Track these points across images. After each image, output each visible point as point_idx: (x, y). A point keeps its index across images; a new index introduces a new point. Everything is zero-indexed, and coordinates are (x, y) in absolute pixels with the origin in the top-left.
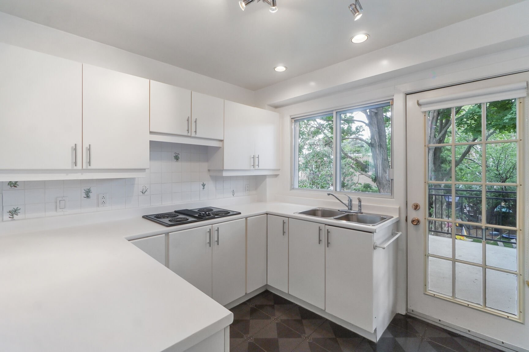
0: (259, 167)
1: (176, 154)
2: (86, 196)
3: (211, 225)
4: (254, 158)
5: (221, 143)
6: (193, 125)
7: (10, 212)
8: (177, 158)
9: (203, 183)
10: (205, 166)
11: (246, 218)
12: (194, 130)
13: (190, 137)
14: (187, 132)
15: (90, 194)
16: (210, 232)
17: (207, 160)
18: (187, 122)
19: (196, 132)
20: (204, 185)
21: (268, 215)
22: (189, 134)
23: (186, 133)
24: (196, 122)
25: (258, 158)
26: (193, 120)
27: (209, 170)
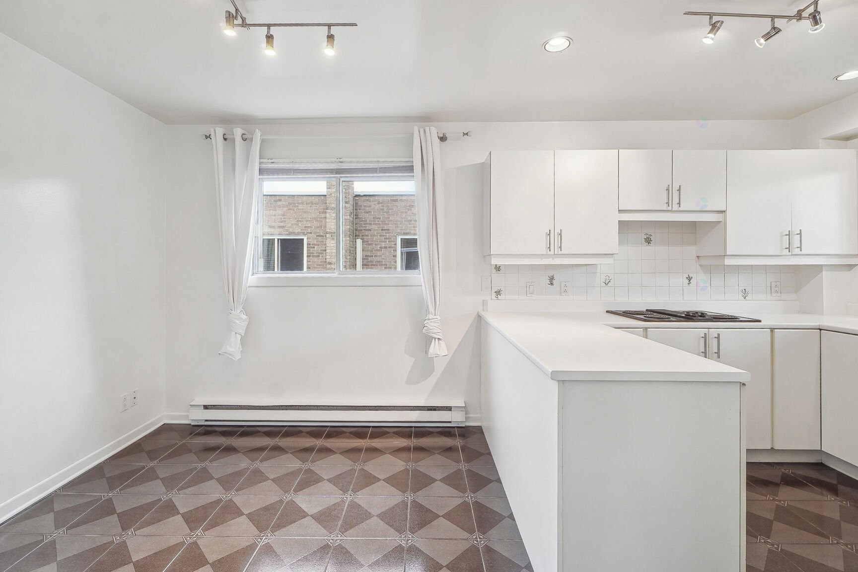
0: (801, 251)
1: (648, 236)
2: (550, 283)
3: (707, 329)
4: (789, 235)
5: (721, 215)
6: (676, 194)
7: (496, 292)
8: (648, 241)
9: (689, 275)
10: (692, 251)
11: (772, 330)
12: (676, 200)
13: (671, 211)
14: (667, 205)
15: (554, 282)
16: (705, 337)
17: (695, 242)
18: (666, 192)
19: (679, 204)
20: (689, 279)
21: (822, 331)
22: (670, 208)
23: (665, 207)
24: (679, 190)
25: (801, 237)
26: (676, 187)
27: (698, 257)
